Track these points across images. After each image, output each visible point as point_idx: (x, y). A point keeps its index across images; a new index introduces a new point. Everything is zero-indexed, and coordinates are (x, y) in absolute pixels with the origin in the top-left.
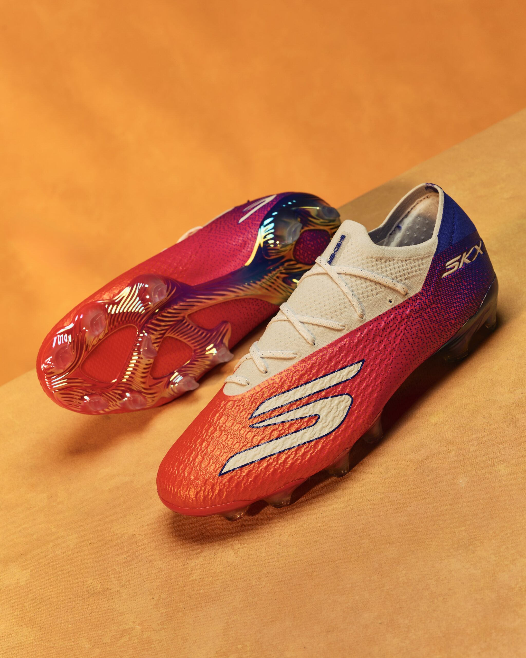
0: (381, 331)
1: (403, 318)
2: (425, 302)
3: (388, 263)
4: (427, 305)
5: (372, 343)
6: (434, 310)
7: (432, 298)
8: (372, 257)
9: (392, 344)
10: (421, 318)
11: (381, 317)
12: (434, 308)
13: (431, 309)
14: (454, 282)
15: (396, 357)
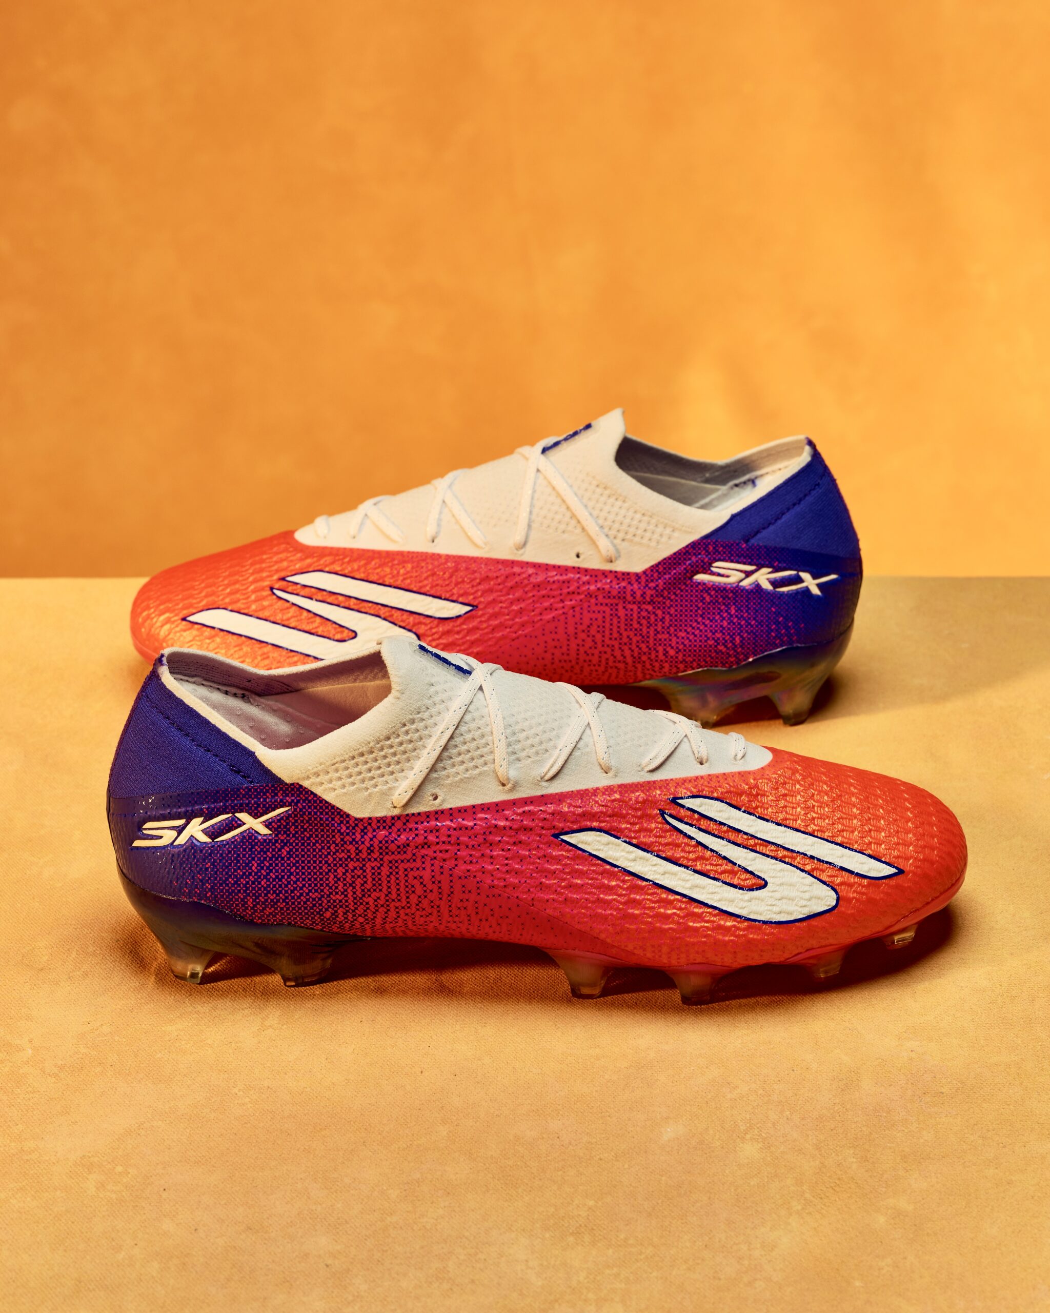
0: (532, 586)
1: (580, 591)
2: (635, 593)
3: (612, 500)
4: (634, 598)
5: (504, 592)
6: (644, 614)
7: (652, 596)
8: (594, 477)
9: (535, 615)
10: (612, 610)
11: (547, 567)
12: (647, 610)
13: (639, 608)
14: (711, 596)
15: (528, 637)
